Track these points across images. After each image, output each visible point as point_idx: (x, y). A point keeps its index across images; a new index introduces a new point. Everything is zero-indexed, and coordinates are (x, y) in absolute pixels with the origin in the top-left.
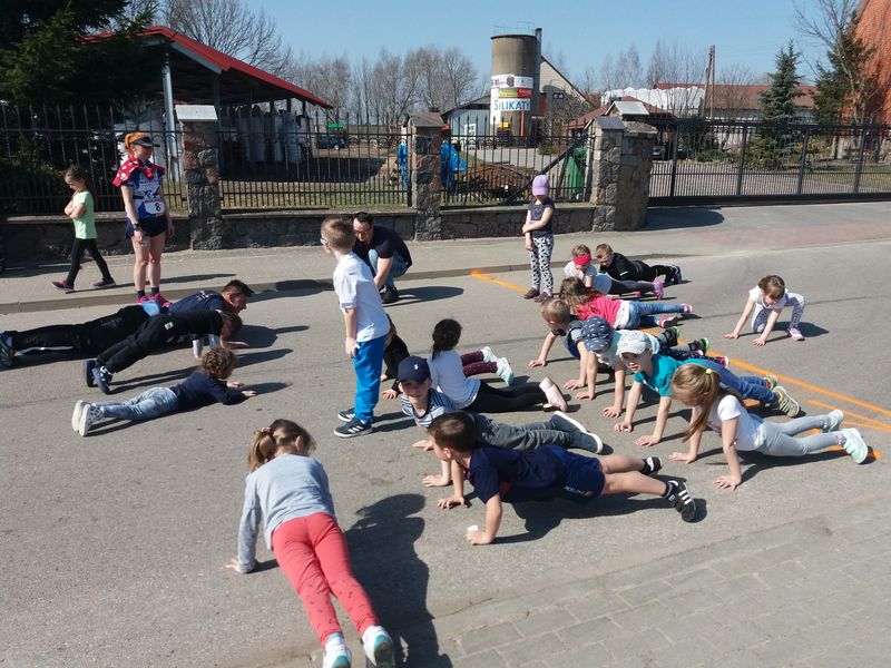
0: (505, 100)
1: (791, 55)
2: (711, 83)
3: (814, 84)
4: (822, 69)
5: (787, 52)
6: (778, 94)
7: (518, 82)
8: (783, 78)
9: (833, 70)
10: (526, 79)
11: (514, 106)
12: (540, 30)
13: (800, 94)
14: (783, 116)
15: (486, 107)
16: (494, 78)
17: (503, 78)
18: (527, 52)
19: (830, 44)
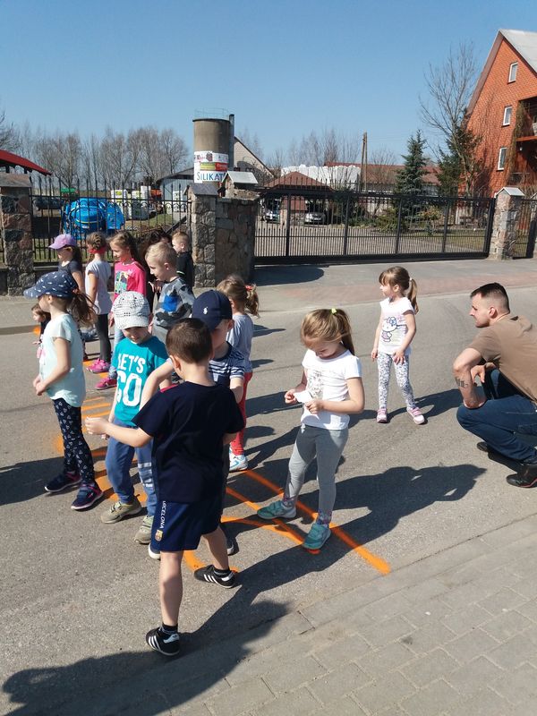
0: (206, 172)
1: (419, 141)
2: (364, 162)
3: (436, 165)
4: (442, 153)
5: (415, 139)
6: (410, 172)
7: (216, 157)
8: (413, 160)
9: (450, 155)
10: (223, 155)
11: (213, 177)
12: (232, 115)
13: (427, 173)
14: (414, 190)
15: (191, 177)
16: (196, 153)
17: (203, 154)
18: (223, 134)
19: (447, 134)
